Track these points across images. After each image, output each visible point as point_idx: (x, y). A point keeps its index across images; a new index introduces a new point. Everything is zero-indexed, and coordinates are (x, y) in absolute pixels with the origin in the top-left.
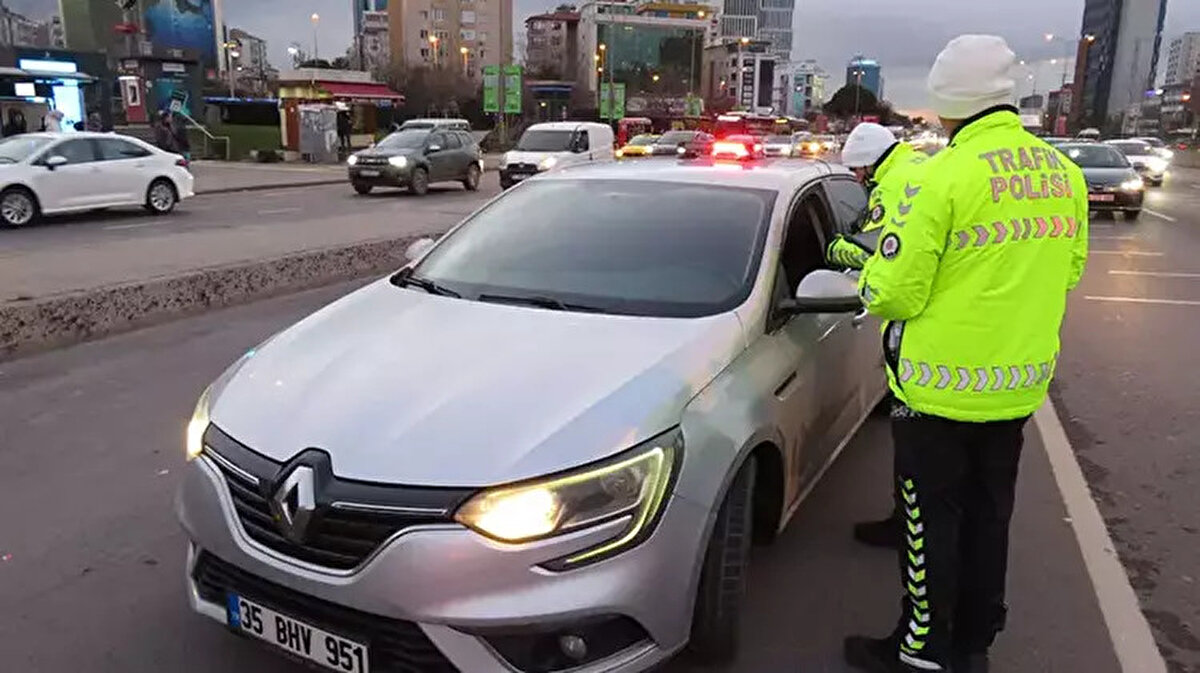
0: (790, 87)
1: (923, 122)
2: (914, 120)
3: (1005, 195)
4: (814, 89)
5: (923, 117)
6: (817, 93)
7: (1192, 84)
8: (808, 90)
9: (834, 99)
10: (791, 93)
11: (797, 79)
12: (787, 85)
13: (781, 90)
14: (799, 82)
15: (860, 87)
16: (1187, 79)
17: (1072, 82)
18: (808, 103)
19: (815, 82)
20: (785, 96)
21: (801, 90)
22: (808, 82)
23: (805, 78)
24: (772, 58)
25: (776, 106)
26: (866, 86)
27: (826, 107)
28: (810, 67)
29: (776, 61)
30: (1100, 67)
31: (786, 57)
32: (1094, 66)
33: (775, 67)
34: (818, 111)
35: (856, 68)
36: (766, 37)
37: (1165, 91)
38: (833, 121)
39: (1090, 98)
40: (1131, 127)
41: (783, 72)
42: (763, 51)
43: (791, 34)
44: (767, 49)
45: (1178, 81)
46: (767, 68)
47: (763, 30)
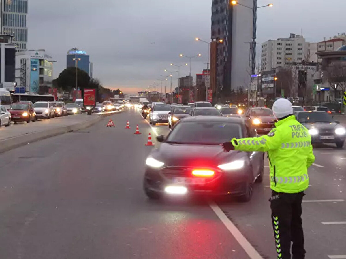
0: (28, 68)
1: (121, 93)
2: (114, 91)
3: (295, 136)
4: (45, 70)
5: (120, 89)
6: (48, 72)
7: (277, 71)
8: (41, 71)
9: (60, 77)
10: (28, 71)
11: (32, 62)
12: (25, 66)
13: (22, 69)
14: (34, 64)
15: (78, 69)
16: (273, 68)
17: (209, 68)
18: (41, 79)
19: (45, 65)
20: (25, 74)
21: (36, 70)
22: (40, 65)
23: (38, 62)
24: (14, 47)
25: (18, 81)
26: (82, 68)
27: (54, 81)
28: (41, 55)
29: (17, 49)
30: (225, 59)
31: (24, 46)
32: (221, 58)
33: (16, 53)
34: (49, 85)
35: (74, 56)
36: (8, 32)
37: (262, 75)
38: (60, 93)
39: (220, 78)
40: (253, 97)
41: (23, 57)
42: (7, 42)
43: (26, 31)
44: (9, 41)
45: (268, 69)
46: (10, 54)
47: (6, 27)
